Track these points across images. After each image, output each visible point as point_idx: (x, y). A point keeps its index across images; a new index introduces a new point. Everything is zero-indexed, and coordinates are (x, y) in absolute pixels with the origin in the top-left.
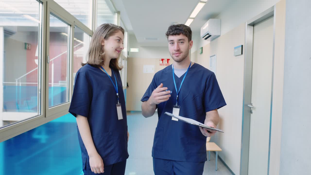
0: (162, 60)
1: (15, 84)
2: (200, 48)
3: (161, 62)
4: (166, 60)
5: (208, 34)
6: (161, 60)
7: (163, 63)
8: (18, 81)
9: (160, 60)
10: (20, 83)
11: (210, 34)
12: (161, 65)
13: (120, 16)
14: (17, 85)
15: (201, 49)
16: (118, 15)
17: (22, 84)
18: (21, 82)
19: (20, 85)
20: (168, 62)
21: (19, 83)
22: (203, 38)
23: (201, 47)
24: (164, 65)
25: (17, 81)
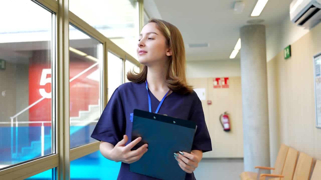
0: (217, 80)
1: (10, 124)
2: (286, 48)
3: (215, 83)
4: (223, 79)
5: (313, 6)
6: (215, 79)
7: (218, 83)
8: (14, 120)
9: (214, 81)
10: (17, 123)
11: (317, 6)
12: (215, 87)
13: (143, 6)
14: (12, 126)
15: (288, 50)
16: (140, 4)
17: (19, 124)
18: (18, 121)
19: (17, 126)
20: (226, 83)
21: (15, 123)
22: (296, 22)
23: (287, 45)
24: (220, 87)
25: (12, 120)
